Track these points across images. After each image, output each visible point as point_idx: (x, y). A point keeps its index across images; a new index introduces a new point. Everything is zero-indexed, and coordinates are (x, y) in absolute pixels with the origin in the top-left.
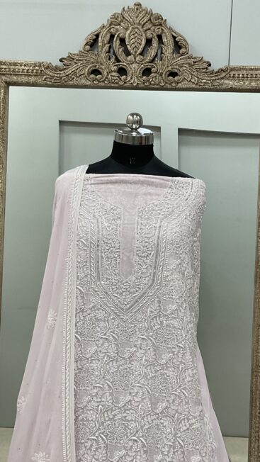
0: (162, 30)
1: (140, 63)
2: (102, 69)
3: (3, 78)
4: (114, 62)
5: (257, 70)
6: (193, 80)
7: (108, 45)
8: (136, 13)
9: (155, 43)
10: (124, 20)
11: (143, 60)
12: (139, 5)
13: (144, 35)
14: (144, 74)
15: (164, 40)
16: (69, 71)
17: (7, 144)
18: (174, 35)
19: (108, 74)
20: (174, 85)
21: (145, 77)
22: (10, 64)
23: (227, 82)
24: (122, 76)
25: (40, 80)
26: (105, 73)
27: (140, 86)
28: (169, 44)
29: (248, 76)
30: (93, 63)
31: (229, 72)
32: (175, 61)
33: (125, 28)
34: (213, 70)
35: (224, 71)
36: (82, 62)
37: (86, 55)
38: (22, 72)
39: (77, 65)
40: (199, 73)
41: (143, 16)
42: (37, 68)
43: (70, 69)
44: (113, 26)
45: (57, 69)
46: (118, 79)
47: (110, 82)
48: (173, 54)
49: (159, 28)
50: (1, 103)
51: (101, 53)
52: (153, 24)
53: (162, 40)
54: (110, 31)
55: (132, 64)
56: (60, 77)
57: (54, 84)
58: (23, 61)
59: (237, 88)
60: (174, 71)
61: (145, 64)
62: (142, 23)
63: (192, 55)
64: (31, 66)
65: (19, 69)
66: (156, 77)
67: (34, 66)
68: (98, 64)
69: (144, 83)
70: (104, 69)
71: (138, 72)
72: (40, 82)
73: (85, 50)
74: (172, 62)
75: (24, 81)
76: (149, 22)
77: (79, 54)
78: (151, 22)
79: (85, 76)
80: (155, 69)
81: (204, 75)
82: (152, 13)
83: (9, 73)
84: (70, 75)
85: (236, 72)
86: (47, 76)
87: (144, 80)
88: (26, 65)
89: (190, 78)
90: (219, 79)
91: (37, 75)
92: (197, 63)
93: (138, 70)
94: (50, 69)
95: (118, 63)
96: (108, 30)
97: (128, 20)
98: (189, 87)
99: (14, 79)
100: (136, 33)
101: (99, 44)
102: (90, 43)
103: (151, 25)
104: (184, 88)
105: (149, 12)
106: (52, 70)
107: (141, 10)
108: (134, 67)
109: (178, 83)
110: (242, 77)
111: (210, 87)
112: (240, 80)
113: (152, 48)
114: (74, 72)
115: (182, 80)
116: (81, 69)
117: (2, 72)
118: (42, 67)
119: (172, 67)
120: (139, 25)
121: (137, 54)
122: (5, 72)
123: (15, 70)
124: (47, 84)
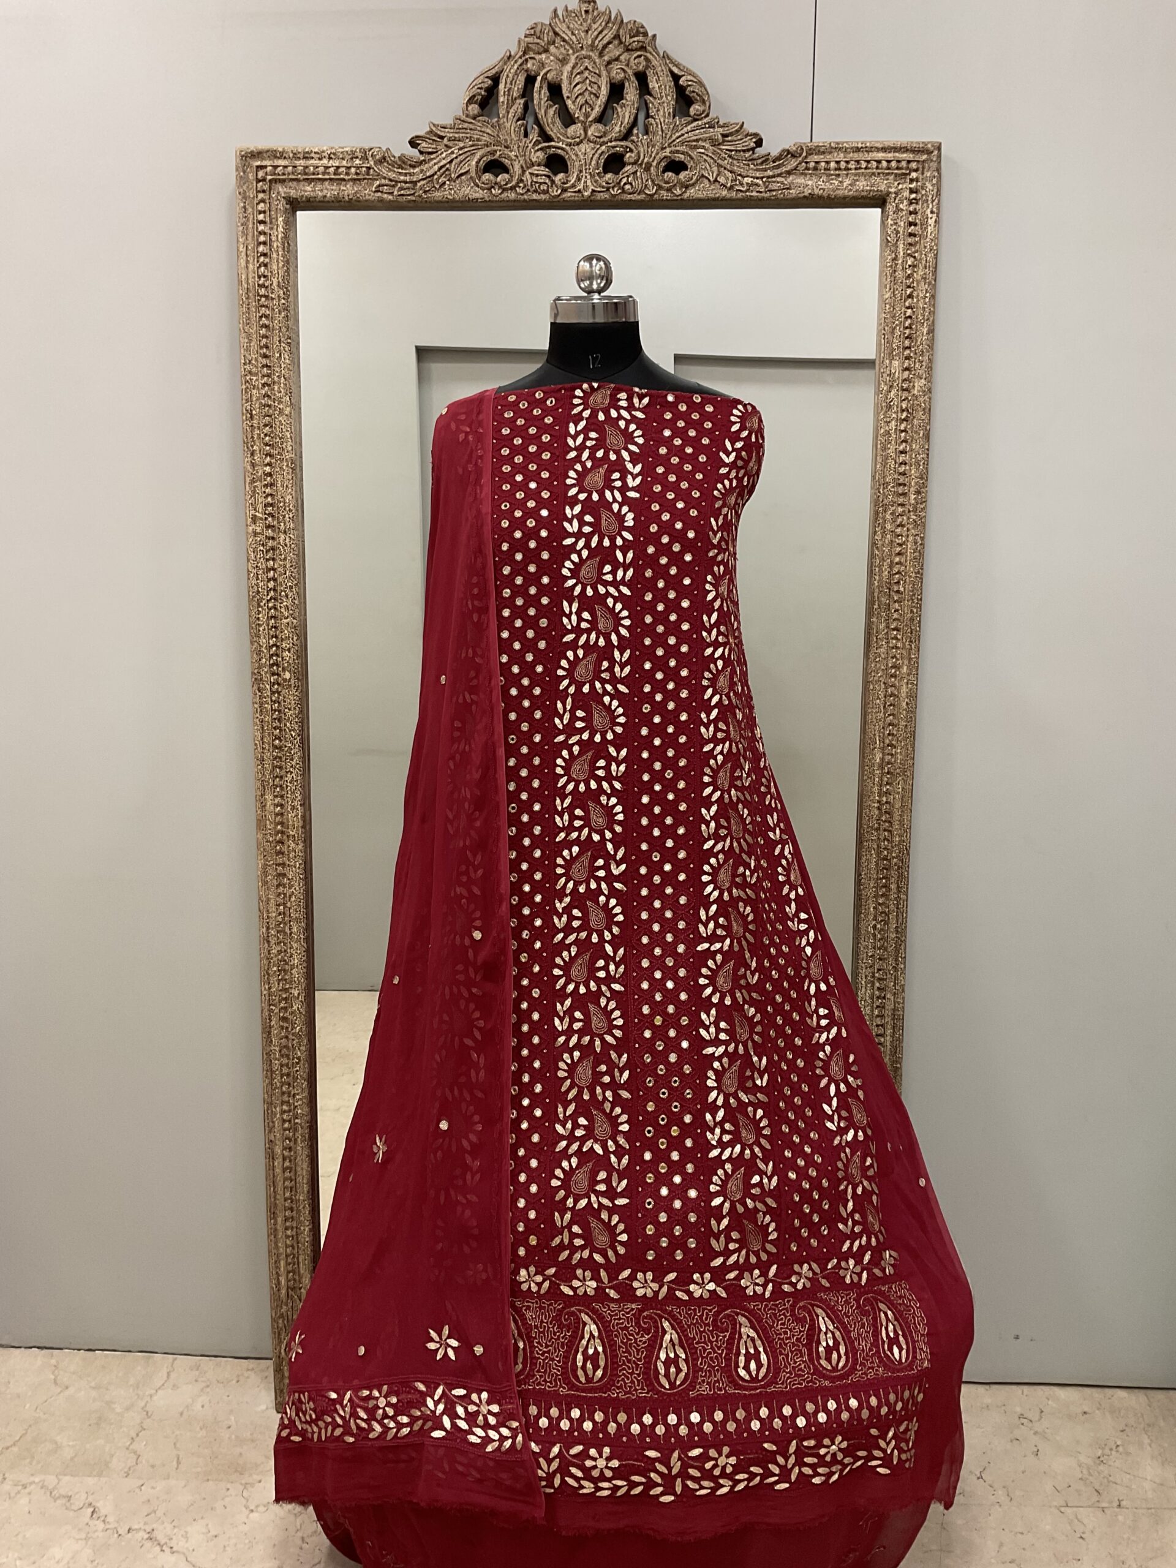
0: (647, 60)
1: (597, 141)
2: (509, 158)
3: (281, 189)
4: (537, 143)
5: (869, 150)
6: (722, 180)
7: (522, 101)
8: (585, 20)
9: (631, 93)
10: (558, 40)
11: (605, 134)
13: (604, 73)
14: (606, 171)
15: (653, 84)
16: (432, 168)
17: (298, 348)
18: (676, 70)
19: (524, 172)
20: (678, 191)
21: (609, 176)
22: (296, 156)
23: (801, 180)
24: (556, 174)
25: (367, 192)
26: (517, 169)
27: (599, 196)
28: (663, 94)
29: (850, 166)
30: (487, 146)
31: (806, 157)
32: (680, 134)
33: (561, 57)
34: (769, 154)
35: (793, 156)
36: (461, 144)
37: (471, 126)
38: (324, 174)
39: (450, 151)
40: (735, 162)
41: (600, 29)
42: (358, 162)
43: (435, 161)
44: (533, 56)
45: (404, 162)
46: (547, 181)
47: (528, 190)
48: (674, 117)
49: (640, 56)
50: (280, 249)
51: (505, 120)
52: (625, 45)
53: (647, 85)
54: (525, 67)
55: (578, 144)
56: (411, 182)
57: (400, 199)
58: (326, 147)
59: (825, 194)
60: (677, 159)
61: (609, 144)
62: (600, 46)
63: (717, 118)
64: (343, 159)
65: (317, 167)
66: (635, 173)
67: (352, 159)
68: (499, 148)
69: (608, 189)
70: (514, 158)
71: (593, 162)
72: (367, 197)
73: (467, 116)
74: (671, 136)
75: (328, 195)
76: (616, 42)
77: (455, 124)
78: (621, 43)
79: (471, 177)
80: (633, 155)
81: (748, 165)
82: (622, 21)
83: (294, 177)
84: (436, 177)
85: (822, 157)
86: (383, 181)
87: (607, 183)
88: (332, 156)
89: (715, 175)
90: (781, 174)
91: (359, 180)
92: (730, 138)
93: (594, 158)
94: (388, 163)
95: (547, 144)
96: (521, 65)
97: (567, 38)
98: (713, 196)
99: (306, 191)
100: (586, 68)
101: (501, 99)
102: (480, 97)
103: (621, 50)
104: (700, 200)
105: (616, 18)
106: (394, 166)
107: (596, 13)
108: (583, 151)
109: (687, 187)
110: (836, 169)
111: (763, 195)
112: (832, 175)
113: (624, 105)
114: (444, 169)
115: (697, 180)
116: (461, 162)
117: (279, 175)
118: (370, 159)
119: (673, 148)
120: (592, 50)
121: (590, 119)
122: (284, 174)
123: (307, 171)
124: (381, 200)
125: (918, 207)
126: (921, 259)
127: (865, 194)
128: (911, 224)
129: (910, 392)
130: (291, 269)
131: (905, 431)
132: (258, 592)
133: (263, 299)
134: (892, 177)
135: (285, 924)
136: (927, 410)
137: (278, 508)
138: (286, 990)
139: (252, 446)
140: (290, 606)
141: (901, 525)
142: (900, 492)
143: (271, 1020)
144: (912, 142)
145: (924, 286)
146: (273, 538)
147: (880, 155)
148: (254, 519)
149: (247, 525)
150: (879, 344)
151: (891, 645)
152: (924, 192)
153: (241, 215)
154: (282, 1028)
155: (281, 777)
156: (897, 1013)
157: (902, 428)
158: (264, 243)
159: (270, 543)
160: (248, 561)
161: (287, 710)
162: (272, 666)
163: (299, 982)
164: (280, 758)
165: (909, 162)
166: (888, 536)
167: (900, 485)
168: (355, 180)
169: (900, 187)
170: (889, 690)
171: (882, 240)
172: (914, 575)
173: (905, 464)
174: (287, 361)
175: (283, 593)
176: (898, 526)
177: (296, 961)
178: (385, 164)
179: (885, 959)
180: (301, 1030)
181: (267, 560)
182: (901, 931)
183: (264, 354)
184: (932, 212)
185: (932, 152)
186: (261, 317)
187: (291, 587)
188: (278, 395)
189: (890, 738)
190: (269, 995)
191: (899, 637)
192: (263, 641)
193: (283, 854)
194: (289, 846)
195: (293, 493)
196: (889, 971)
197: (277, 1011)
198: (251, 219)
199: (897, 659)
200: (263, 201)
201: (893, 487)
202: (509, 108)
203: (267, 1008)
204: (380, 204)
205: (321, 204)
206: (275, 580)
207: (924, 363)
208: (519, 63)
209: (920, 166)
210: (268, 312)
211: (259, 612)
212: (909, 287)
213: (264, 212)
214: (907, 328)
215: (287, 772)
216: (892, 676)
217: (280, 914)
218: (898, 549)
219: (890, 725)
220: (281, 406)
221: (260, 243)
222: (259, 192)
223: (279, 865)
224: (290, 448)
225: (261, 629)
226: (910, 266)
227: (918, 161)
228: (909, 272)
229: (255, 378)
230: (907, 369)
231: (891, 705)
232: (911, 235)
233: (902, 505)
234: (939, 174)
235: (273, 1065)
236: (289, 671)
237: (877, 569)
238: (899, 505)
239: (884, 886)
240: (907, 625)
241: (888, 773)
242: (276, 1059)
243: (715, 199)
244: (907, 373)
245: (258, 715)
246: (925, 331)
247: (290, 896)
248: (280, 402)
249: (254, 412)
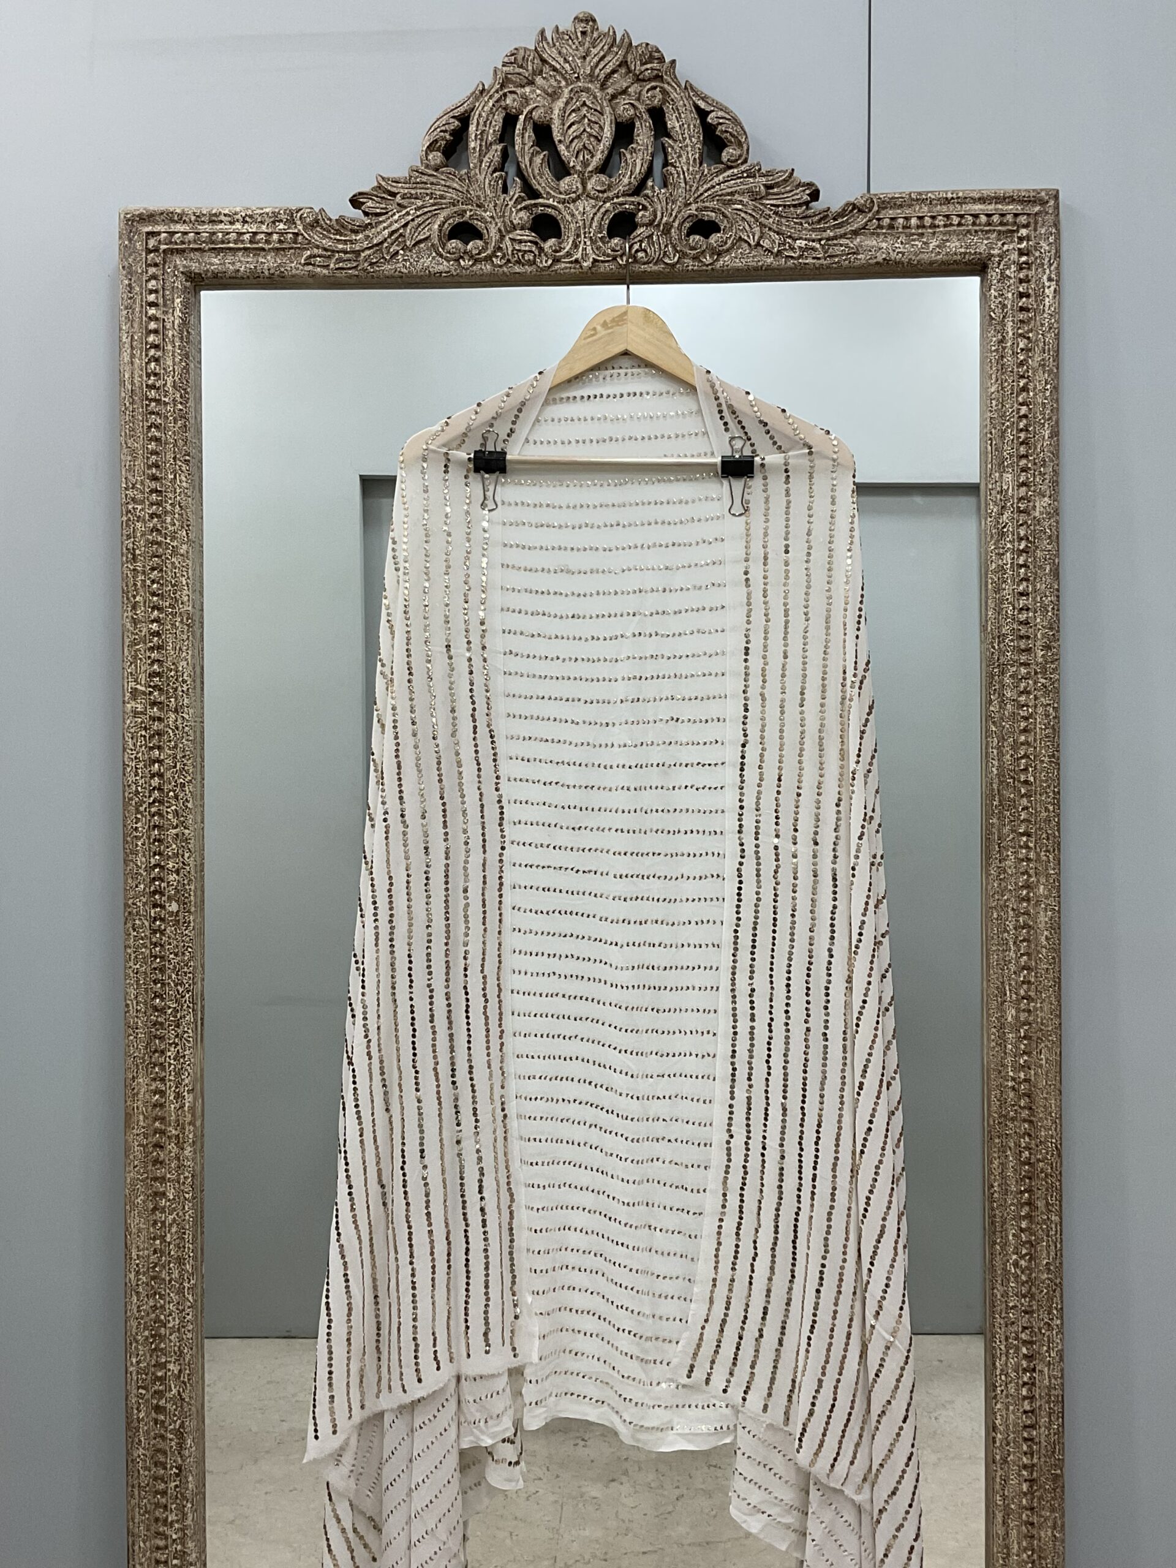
0: (664, 92)
1: (601, 196)
2: (482, 219)
3: (179, 261)
4: (520, 200)
5: (963, 201)
6: (766, 243)
7: (499, 147)
8: (581, 44)
9: (643, 135)
10: (546, 69)
11: (610, 187)
12: (590, 19)
13: (608, 109)
14: (611, 234)
15: (672, 123)
16: (380, 233)
17: (200, 469)
18: (702, 105)
19: (502, 237)
20: (708, 260)
21: (616, 240)
22: (199, 218)
23: (872, 242)
24: (545, 240)
25: (294, 265)
26: (494, 234)
27: (603, 268)
28: (686, 135)
29: (937, 222)
30: (454, 205)
31: (878, 212)
32: (709, 185)
33: (550, 91)
34: (829, 208)
35: (861, 211)
36: (419, 203)
37: (432, 179)
38: (236, 242)
39: (404, 212)
40: (783, 220)
41: (602, 53)
42: (281, 226)
43: (385, 225)
44: (513, 89)
45: (343, 227)
46: (534, 249)
47: (509, 261)
48: (701, 164)
49: (654, 88)
50: (177, 339)
51: (478, 172)
52: (635, 75)
53: (665, 124)
54: (503, 103)
55: (574, 201)
56: (353, 252)
57: (338, 274)
58: (237, 206)
59: (905, 260)
60: (706, 218)
61: (615, 200)
62: (602, 76)
63: (758, 164)
64: (261, 222)
65: (228, 233)
66: (650, 237)
67: (274, 222)
68: (470, 207)
69: (615, 259)
70: (489, 220)
71: (595, 224)
72: (294, 271)
73: (427, 166)
74: (698, 188)
75: (242, 269)
76: (623, 70)
77: (411, 177)
78: (629, 71)
79: (433, 245)
80: (647, 214)
81: (801, 224)
82: (631, 44)
83: (196, 246)
84: (386, 245)
85: (899, 211)
86: (316, 251)
87: (614, 250)
88: (247, 219)
89: (756, 238)
90: (845, 234)
91: (284, 249)
92: (775, 190)
93: (595, 219)
94: (322, 227)
95: (533, 202)
96: (497, 101)
97: (558, 67)
98: (754, 264)
99: (212, 264)
100: (584, 104)
101: (472, 145)
102: (443, 143)
103: (631, 80)
104: (738, 270)
105: (622, 40)
106: (329, 232)
107: (595, 35)
108: (581, 209)
109: (719, 254)
110: (918, 227)
111: (822, 261)
112: (913, 234)
113: (634, 150)
114: (396, 235)
115: (733, 245)
116: (420, 225)
117: (176, 243)
118: (298, 222)
119: (700, 204)
120: (591, 81)
121: (590, 169)
122: (183, 243)
123: (214, 238)
124: (313, 275)
125: (1031, 273)
126: (1036, 340)
127: (959, 257)
128: (1021, 295)
129: (1029, 514)
130: (192, 365)
131: (1025, 566)
132: (137, 791)
133: (153, 404)
134: (995, 235)
135: (164, 1267)
136: (1054, 538)
137: (168, 678)
138: (163, 1366)
139: (134, 596)
140: (180, 811)
141: (1028, 693)
142: (1023, 647)
143: (139, 1411)
144: (1019, 191)
145: (1041, 376)
146: (160, 719)
147: (977, 208)
148: (135, 693)
149: (124, 702)
150: (983, 453)
151: (1020, 856)
152: (1037, 254)
153: (125, 296)
154: (156, 1421)
155: (163, 1052)
156: (1053, 1392)
157: (1021, 562)
158: (156, 332)
159: (156, 726)
160: (124, 750)
161: (172, 956)
162: (155, 892)
163: (181, 1352)
164: (161, 1024)
165: (1016, 215)
166: (1009, 706)
167: (1021, 637)
168: (277, 249)
169: (1006, 247)
170: (1021, 919)
171: (982, 317)
172: (1046, 759)
173: (1028, 609)
174: (184, 484)
175: (171, 794)
176: (1022, 693)
177: (177, 1322)
178: (318, 229)
179: (1032, 1312)
180: (182, 1425)
181: (151, 749)
182: (1057, 1268)
183: (153, 475)
184: (1050, 279)
185: (1047, 202)
186: (150, 427)
187: (183, 785)
188: (171, 528)
189: (1025, 987)
190: (138, 1373)
191: (1031, 845)
192: (140, 860)
193: (161, 1163)
194: (170, 1152)
195: (189, 657)
196: (1040, 1329)
197: (148, 1396)
198: (138, 301)
199: (1030, 876)
200: (154, 277)
201: (1012, 641)
202: (482, 155)
203: (135, 1391)
204: (311, 280)
205: (232, 280)
206: (161, 775)
207: (1046, 476)
208: (495, 99)
209: (1032, 221)
210: (159, 421)
211: (138, 820)
212: (1022, 377)
213: (156, 291)
214: (1021, 430)
215: (170, 1044)
216: (1023, 899)
217: (155, 1252)
218: (1023, 724)
219: (1024, 968)
220: (175, 544)
221: (150, 332)
222: (150, 265)
223: (156, 1179)
224: (186, 599)
225: (139, 843)
226: (1022, 350)
227: (1028, 215)
228: (1022, 358)
229: (140, 507)
230: (1023, 484)
231: (1024, 940)
232: (1022, 309)
233: (1026, 665)
234: (1058, 230)
235: (142, 1478)
236: (176, 901)
237: (995, 751)
238: (1022, 664)
239: (1029, 1203)
240: (1040, 829)
241: (1025, 1037)
242: (146, 1468)
243: (756, 269)
244: (1023, 489)
245: (131, 964)
246: (1047, 434)
247: (171, 1225)
248: (173, 538)
249: (138, 552)
